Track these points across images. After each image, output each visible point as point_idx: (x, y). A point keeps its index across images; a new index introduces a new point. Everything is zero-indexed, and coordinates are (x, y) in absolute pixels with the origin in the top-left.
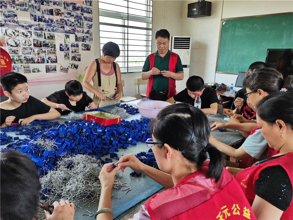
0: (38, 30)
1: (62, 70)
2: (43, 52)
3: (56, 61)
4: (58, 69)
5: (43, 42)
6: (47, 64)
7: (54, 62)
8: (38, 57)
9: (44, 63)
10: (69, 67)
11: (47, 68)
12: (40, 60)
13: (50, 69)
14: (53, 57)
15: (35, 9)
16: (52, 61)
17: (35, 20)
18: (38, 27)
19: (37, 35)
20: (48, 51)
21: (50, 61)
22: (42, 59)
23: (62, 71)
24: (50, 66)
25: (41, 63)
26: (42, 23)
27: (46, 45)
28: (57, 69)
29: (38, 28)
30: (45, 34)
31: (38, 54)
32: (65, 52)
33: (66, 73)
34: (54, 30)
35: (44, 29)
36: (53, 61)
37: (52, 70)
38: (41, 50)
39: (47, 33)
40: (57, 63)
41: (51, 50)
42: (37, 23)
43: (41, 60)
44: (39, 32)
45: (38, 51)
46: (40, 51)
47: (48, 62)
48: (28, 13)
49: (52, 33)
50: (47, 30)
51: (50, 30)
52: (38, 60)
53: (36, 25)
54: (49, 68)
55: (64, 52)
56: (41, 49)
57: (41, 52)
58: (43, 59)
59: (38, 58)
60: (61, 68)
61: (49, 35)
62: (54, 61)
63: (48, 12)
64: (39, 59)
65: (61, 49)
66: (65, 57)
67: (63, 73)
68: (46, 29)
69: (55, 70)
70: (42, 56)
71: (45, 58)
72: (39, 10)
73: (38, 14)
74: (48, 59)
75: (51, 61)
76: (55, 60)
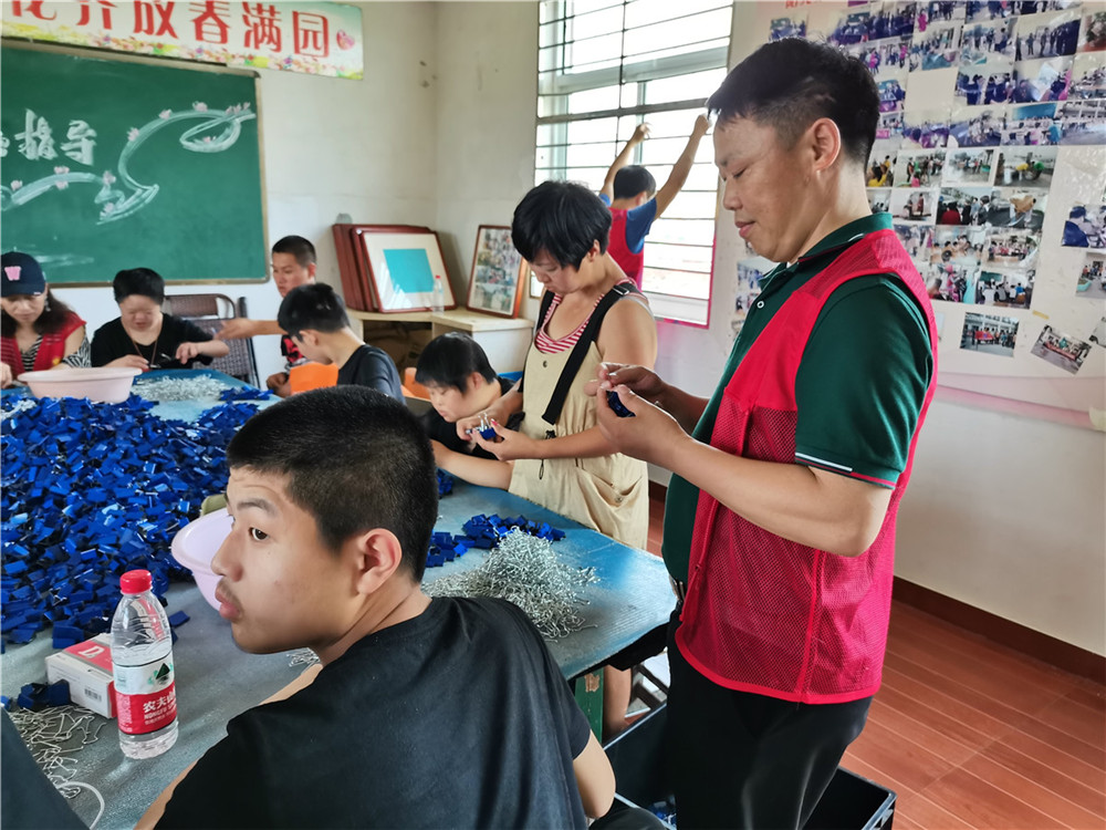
0: (976, 145)
1: (1050, 346)
2: (970, 247)
3: (1024, 299)
4: (1026, 339)
5: (979, 203)
6: (978, 308)
7: (1009, 301)
8: (942, 270)
9: (960, 300)
10: (1093, 338)
11: (970, 327)
12: (944, 286)
13: (980, 335)
14: (1013, 274)
15: (983, 47)
16: (1002, 297)
17: (972, 100)
18: (975, 131)
19: (966, 168)
20: (994, 243)
22: (958, 284)
23: (1043, 355)
24: (984, 320)
25: (949, 299)
26: (999, 109)
27: (997, 216)
28: (1018, 339)
29: (975, 134)
30: (1001, 161)
31: (948, 255)
32: (1089, 254)
33: (1064, 366)
34: (1060, 133)
35: (1005, 136)
37: (991, 342)
38: (964, 241)
39: (1015, 156)
40: (1028, 307)
41: (1013, 239)
43: (950, 283)
44: (975, 153)
45: (948, 243)
46: (955, 244)
47: (980, 299)
48: (949, 75)
49: (1041, 151)
50: (1021, 138)
51: (1032, 138)
53: (971, 124)
54: (982, 327)
55: (1089, 249)
56: (965, 236)
57: (958, 246)
58: (962, 280)
59: (938, 276)
60: (1045, 339)
61: (1021, 164)
62: (1013, 294)
63: (1048, 45)
64: (944, 278)
66: (1081, 282)
67: (1050, 369)
68: (1013, 136)
69: (1010, 342)
70: (957, 268)
71: (969, 278)
72: (1000, 47)
73: (995, 65)
74: (982, 284)
75: (997, 296)
76: (1019, 290)
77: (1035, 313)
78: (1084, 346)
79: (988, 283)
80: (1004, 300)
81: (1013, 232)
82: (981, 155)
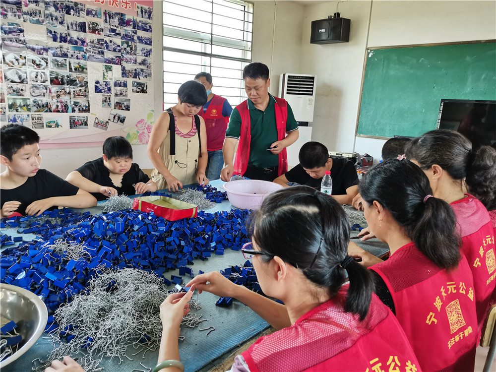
0: (59, 56)
1: (98, 124)
2: (66, 93)
3: (87, 110)
4: (91, 122)
5: (66, 77)
6: (73, 114)
7: (83, 111)
8: (58, 102)
9: (67, 112)
10: (109, 120)
11: (72, 121)
12: (60, 107)
13: (76, 123)
14: (82, 101)
15: (55, 22)
16: (81, 110)
17: (55, 40)
18: (58, 51)
19: (58, 64)
20: (74, 92)
21: (77, 109)
23: (97, 127)
24: (76, 118)
25: (62, 112)
26: (66, 45)
27: (72, 82)
28: (88, 123)
29: (59, 53)
30: (70, 64)
31: (58, 96)
32: (103, 95)
33: (103, 129)
34: (87, 57)
35: (69, 55)
36: (83, 109)
37: (81, 125)
38: (64, 91)
39: (74, 63)
40: (89, 112)
41: (80, 90)
42: (57, 44)
43: (62, 106)
44: (60, 59)
45: (57, 92)
46: (60, 92)
47: (74, 111)
48: (43, 28)
49: (82, 62)
50: (75, 57)
51: (79, 57)
52: (57, 106)
53: (56, 49)
54: (76, 120)
55: (103, 94)
56: (63, 89)
57: (62, 93)
58: (66, 105)
59: (57, 104)
60: (97, 121)
61: (77, 66)
63: (78, 27)
64: (59, 104)
65: (97, 90)
66: (103, 103)
67: (99, 130)
68: (72, 56)
69: (86, 124)
70: (63, 100)
71: (69, 104)
72: (61, 23)
73: (61, 30)
74: (74, 106)
75: (79, 109)
76: (86, 107)
77: (92, 114)
78: (107, 122)
79: (76, 105)
80: (82, 110)
81: (80, 88)
82: (62, 60)
